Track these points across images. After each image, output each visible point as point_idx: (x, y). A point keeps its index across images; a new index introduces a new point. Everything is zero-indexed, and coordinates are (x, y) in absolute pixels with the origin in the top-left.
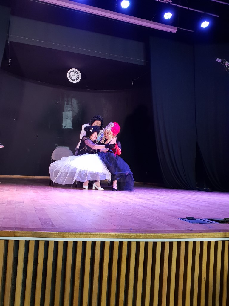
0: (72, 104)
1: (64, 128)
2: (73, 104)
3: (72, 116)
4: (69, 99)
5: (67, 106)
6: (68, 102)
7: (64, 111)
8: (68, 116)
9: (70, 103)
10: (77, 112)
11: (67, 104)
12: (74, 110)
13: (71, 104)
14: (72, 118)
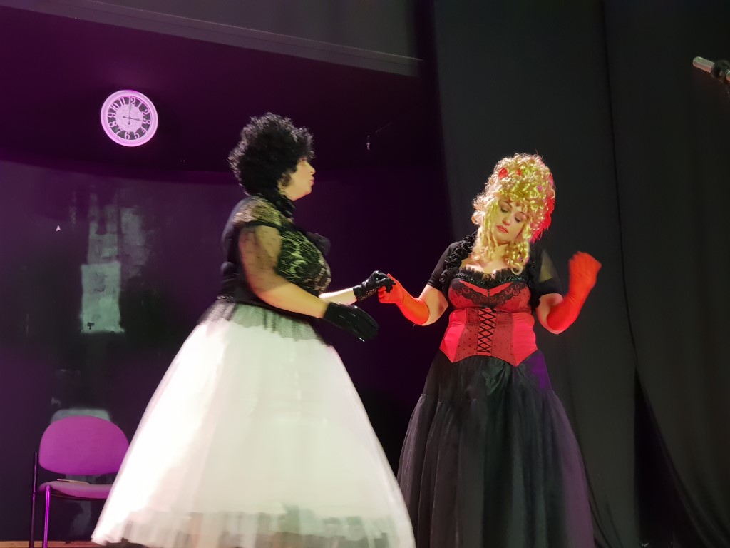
0: (119, 232)
1: (86, 329)
2: (124, 231)
3: (123, 280)
4: (110, 210)
5: (99, 241)
6: (102, 222)
7: (85, 261)
8: (102, 281)
9: (111, 227)
10: (141, 263)
11: (102, 231)
12: (128, 256)
13: (115, 229)
14: (122, 286)
